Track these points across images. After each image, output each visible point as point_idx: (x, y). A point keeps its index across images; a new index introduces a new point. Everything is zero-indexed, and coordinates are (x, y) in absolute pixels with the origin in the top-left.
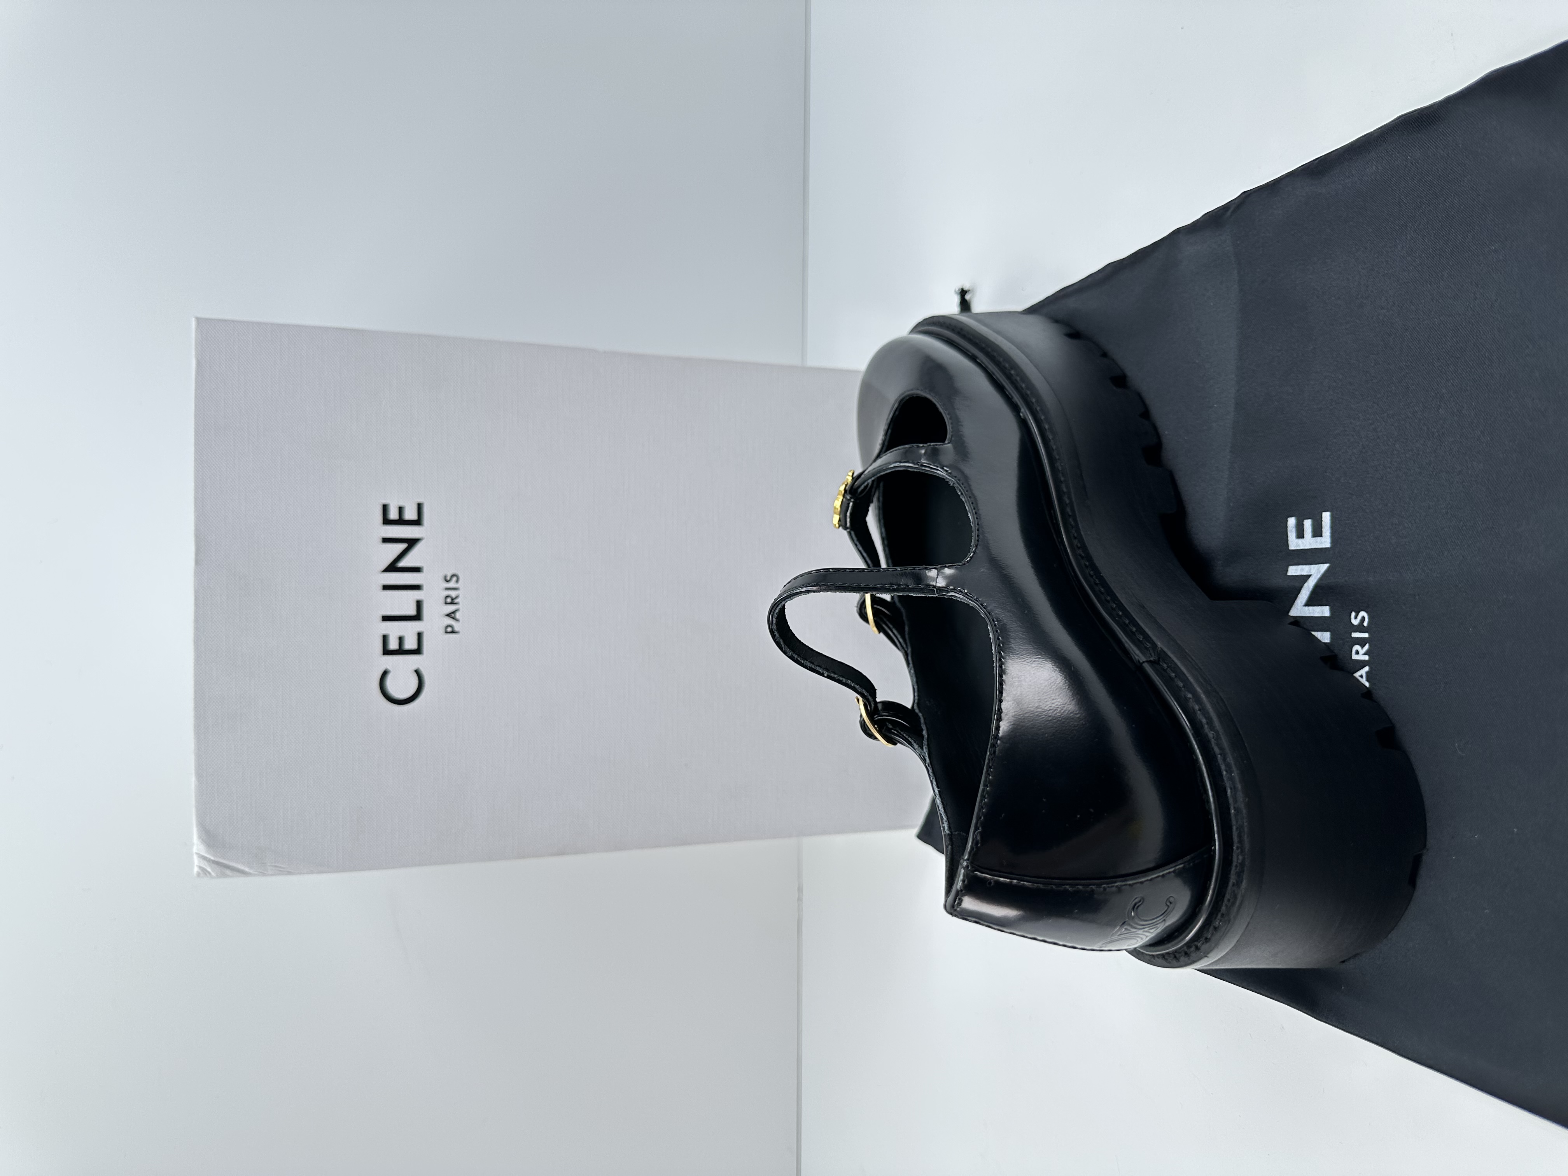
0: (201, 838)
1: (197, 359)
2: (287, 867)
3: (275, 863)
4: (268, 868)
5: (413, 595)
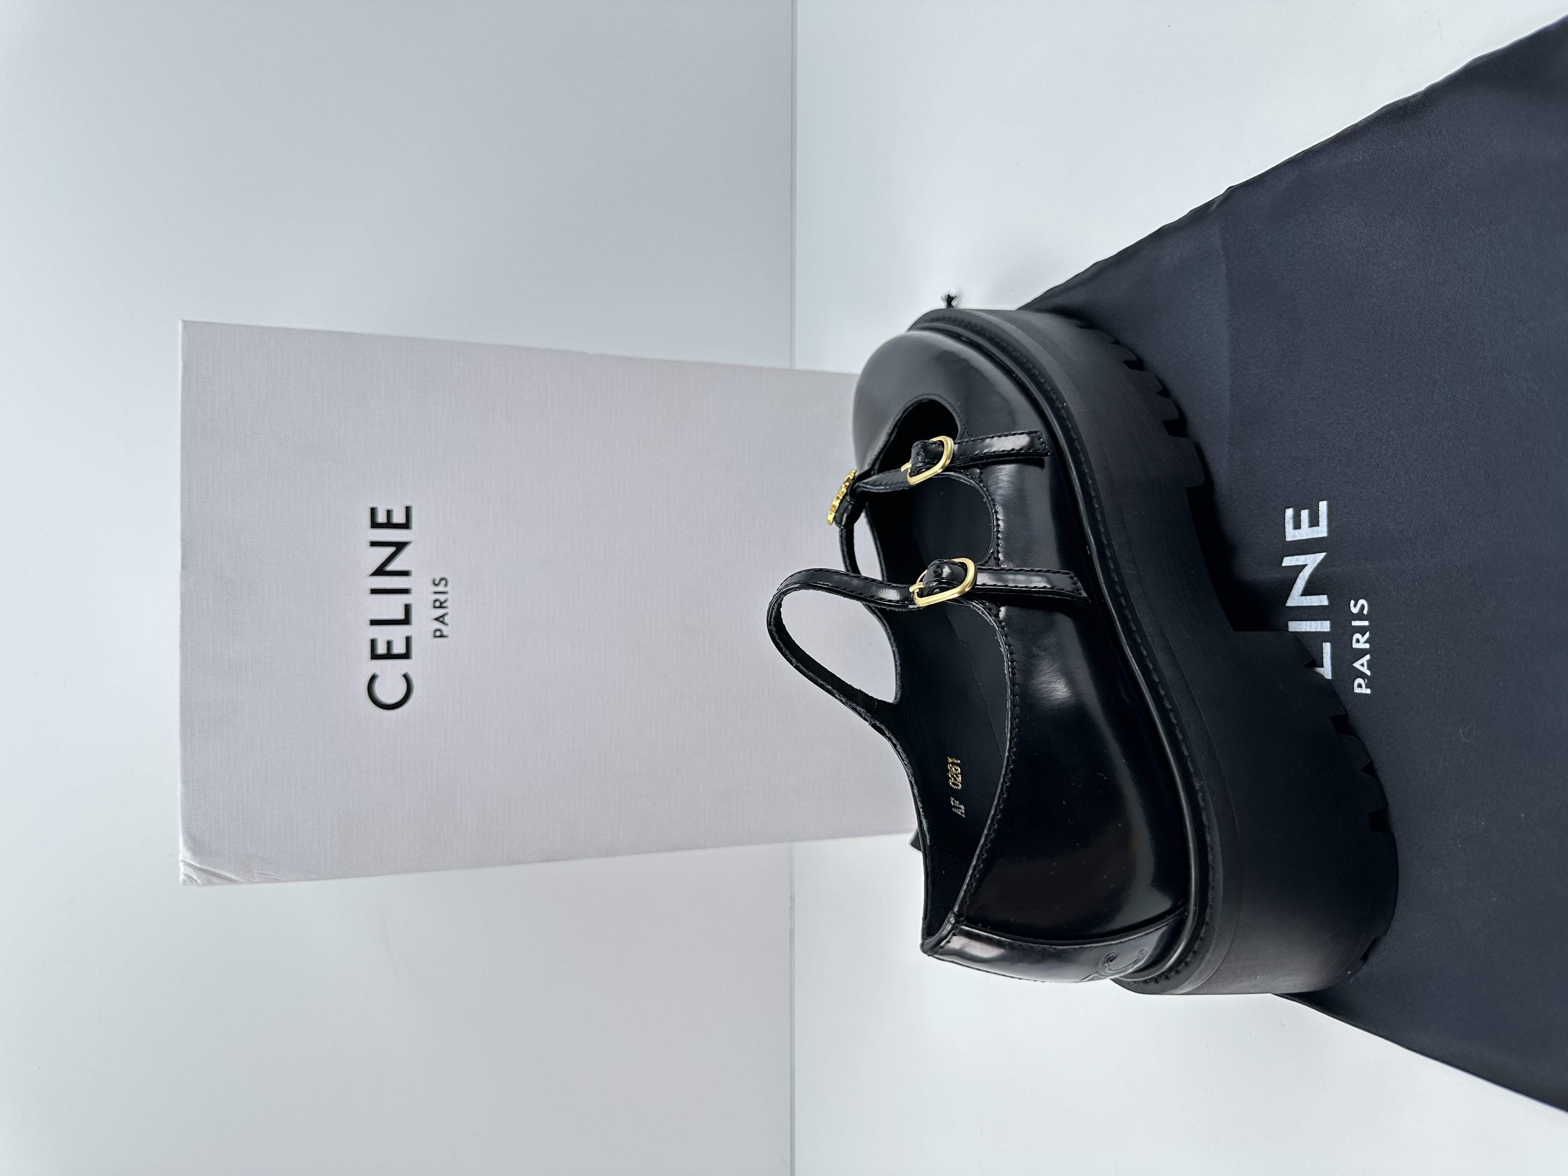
0: (186, 845)
1: (184, 361)
2: (274, 874)
3: (262, 870)
4: (256, 875)
5: (401, 599)
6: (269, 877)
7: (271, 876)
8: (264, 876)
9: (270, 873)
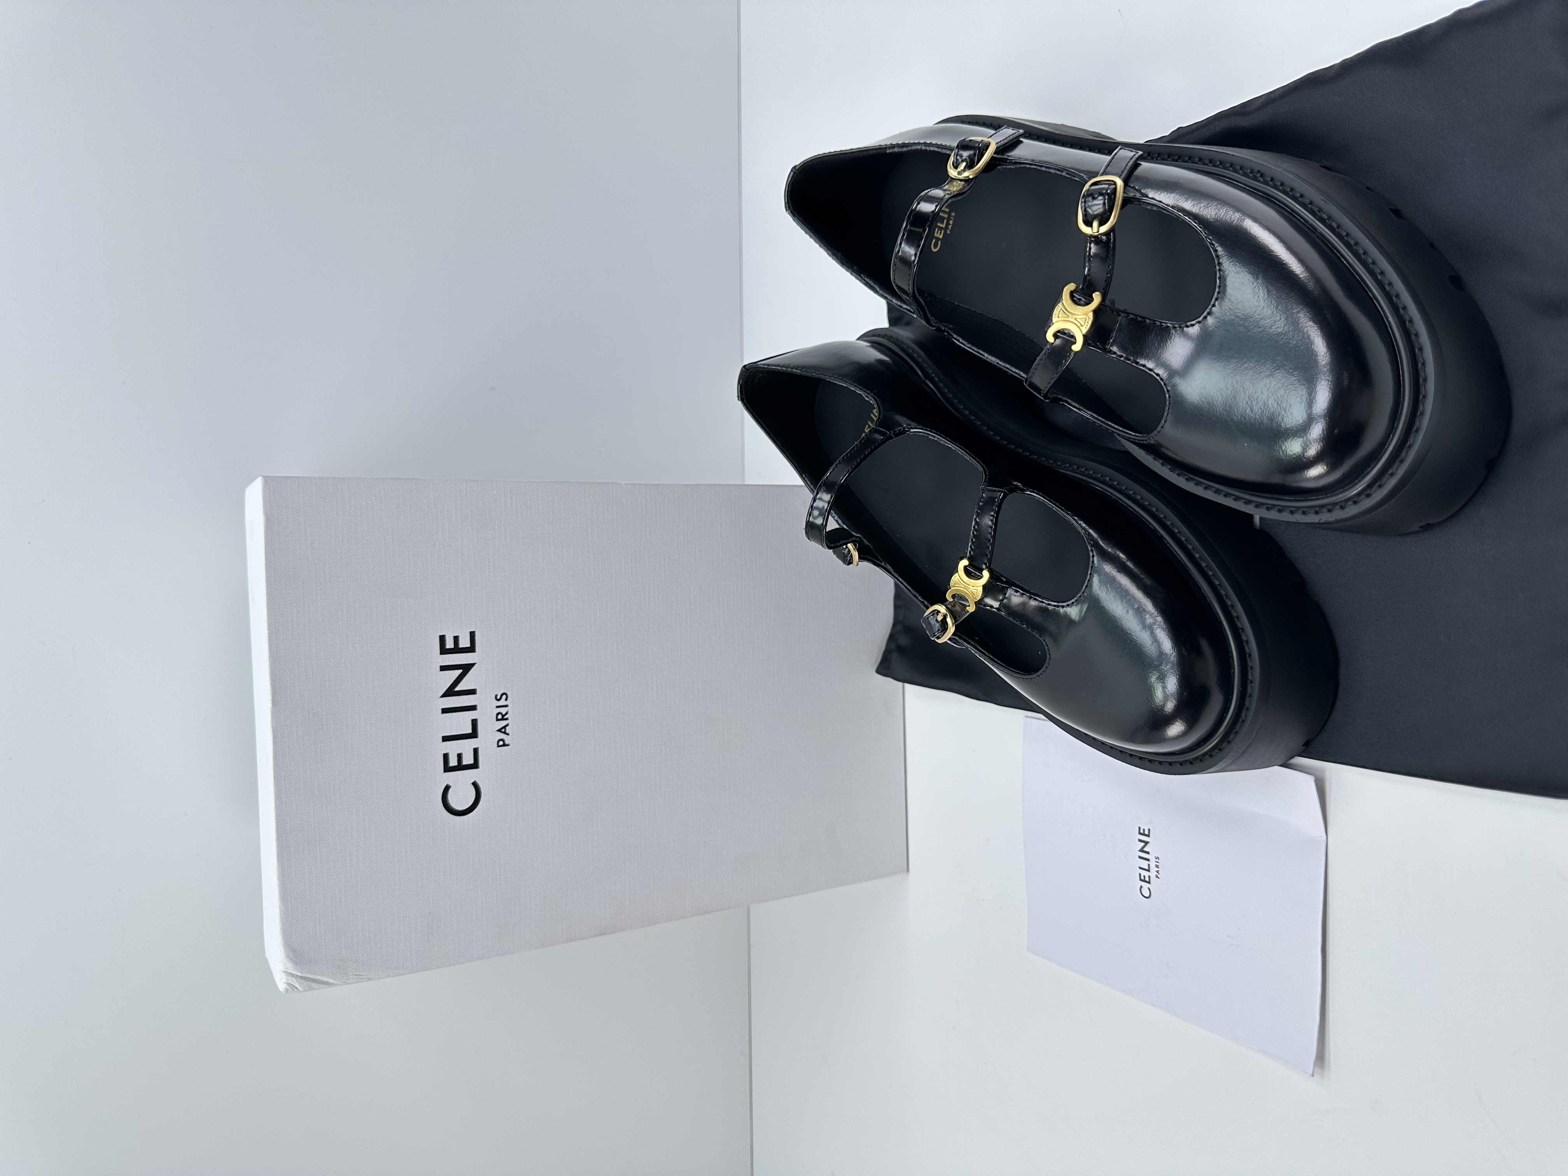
0: (286, 956)
1: (265, 514)
2: (367, 974)
3: (356, 972)
4: (351, 977)
5: (470, 715)
6: (362, 977)
7: (364, 975)
8: (357, 977)
9: (363, 974)
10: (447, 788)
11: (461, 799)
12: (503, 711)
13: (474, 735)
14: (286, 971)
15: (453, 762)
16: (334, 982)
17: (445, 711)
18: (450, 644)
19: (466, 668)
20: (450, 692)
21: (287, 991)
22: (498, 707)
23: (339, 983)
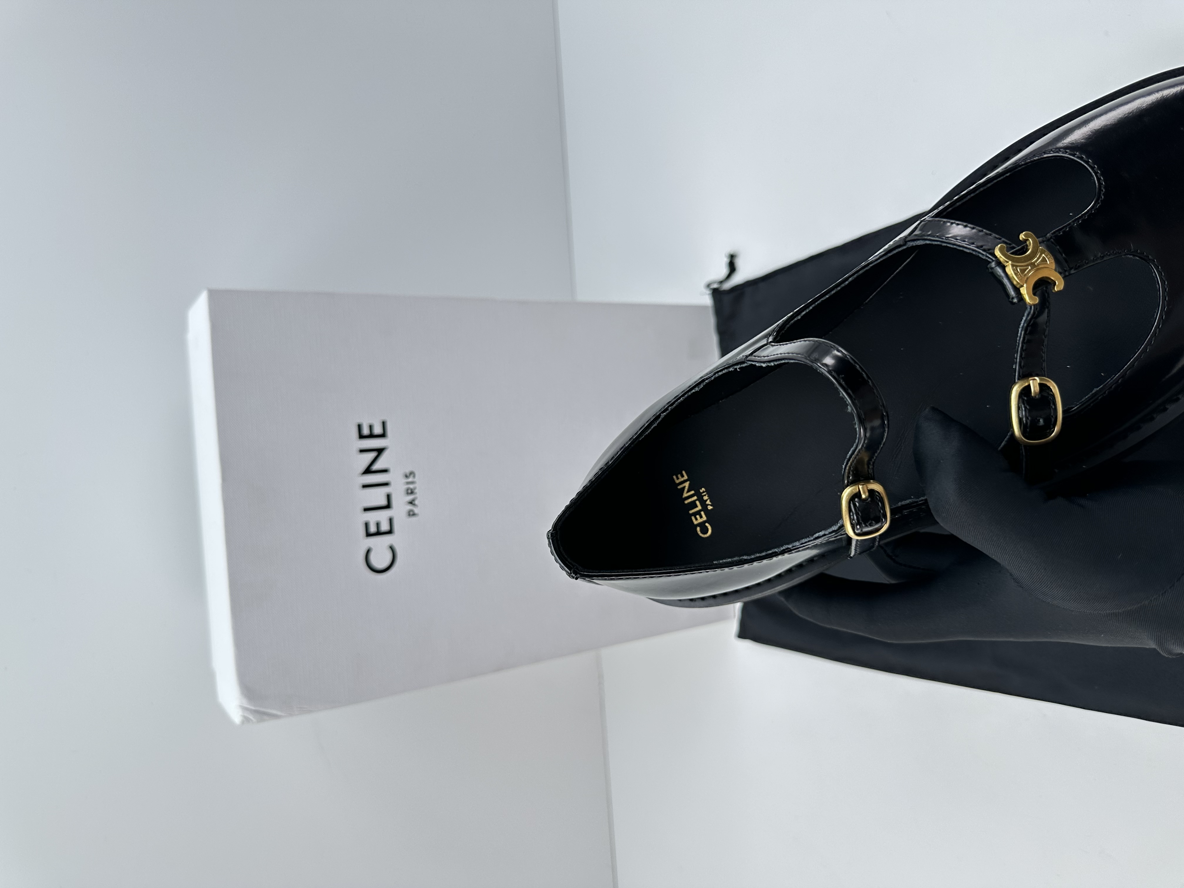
2: (308, 707)
3: (299, 705)
4: (295, 710)
5: (384, 490)
6: (305, 710)
8: (301, 709)
9: (305, 707)
10: (368, 552)
11: (380, 560)
12: (411, 486)
13: (388, 506)
14: (241, 705)
15: (373, 529)
16: (283, 714)
17: (365, 486)
18: (366, 431)
19: (380, 451)
20: (368, 471)
21: (243, 723)
22: (408, 483)
23: (286, 715)
